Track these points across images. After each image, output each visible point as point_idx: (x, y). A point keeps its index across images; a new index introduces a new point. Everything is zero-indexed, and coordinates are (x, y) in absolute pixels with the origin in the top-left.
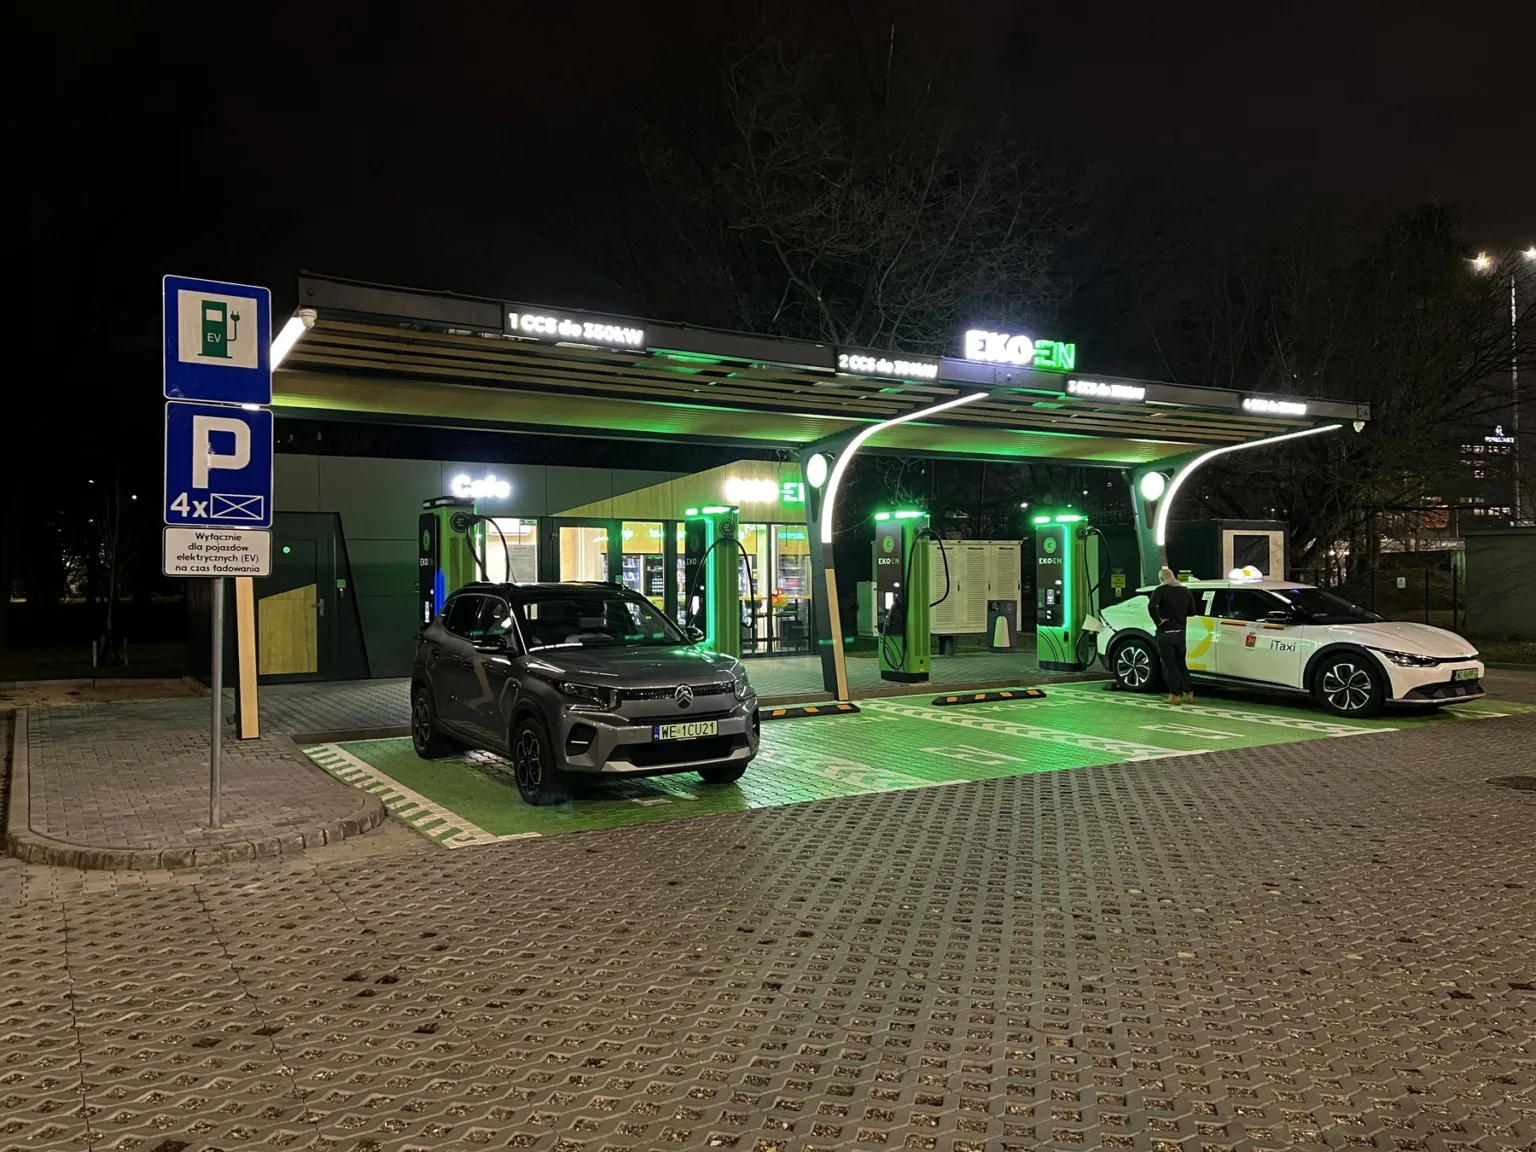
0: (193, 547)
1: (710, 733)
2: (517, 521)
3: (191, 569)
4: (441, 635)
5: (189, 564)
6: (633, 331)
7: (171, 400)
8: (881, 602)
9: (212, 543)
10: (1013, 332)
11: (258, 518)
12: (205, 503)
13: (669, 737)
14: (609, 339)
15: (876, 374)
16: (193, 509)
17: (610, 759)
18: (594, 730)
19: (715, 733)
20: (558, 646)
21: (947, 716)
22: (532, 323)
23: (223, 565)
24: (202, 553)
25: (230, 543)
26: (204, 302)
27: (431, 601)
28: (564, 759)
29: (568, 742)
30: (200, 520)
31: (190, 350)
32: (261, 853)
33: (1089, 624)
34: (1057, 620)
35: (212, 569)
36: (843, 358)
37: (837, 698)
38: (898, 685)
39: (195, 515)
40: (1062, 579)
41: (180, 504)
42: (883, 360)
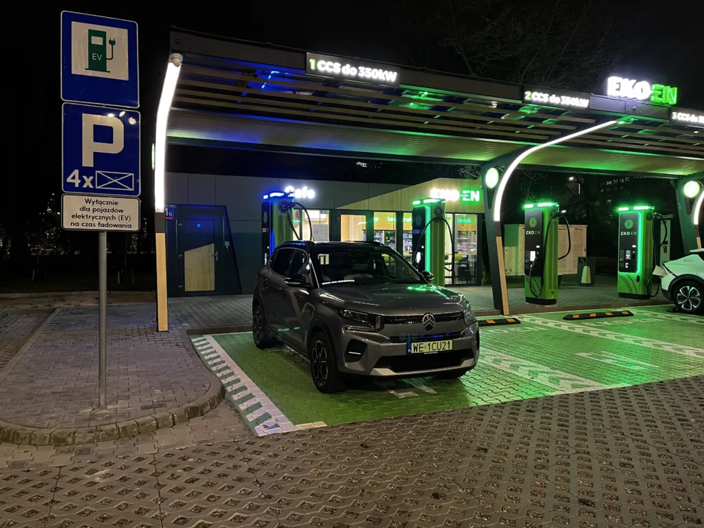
0: (83, 209)
1: (447, 349)
2: (318, 212)
3: (82, 225)
4: (269, 273)
5: (80, 221)
6: (391, 72)
7: (66, 102)
8: (527, 256)
9: (97, 206)
10: (639, 80)
11: (130, 189)
12: (91, 178)
13: (418, 352)
14: (375, 77)
15: (548, 104)
16: (83, 182)
17: (375, 367)
18: (365, 344)
19: (451, 348)
20: (339, 282)
21: (579, 328)
22: (325, 66)
23: (105, 223)
24: (90, 213)
25: (111, 207)
26: (89, 30)
27: (268, 253)
28: (344, 365)
29: (347, 352)
30: (88, 189)
31: (80, 66)
32: (123, 435)
33: (657, 271)
34: (633, 268)
35: (97, 225)
36: (528, 93)
37: (502, 313)
38: (538, 306)
39: (85, 186)
40: (636, 244)
41: (74, 178)
42: (554, 96)
